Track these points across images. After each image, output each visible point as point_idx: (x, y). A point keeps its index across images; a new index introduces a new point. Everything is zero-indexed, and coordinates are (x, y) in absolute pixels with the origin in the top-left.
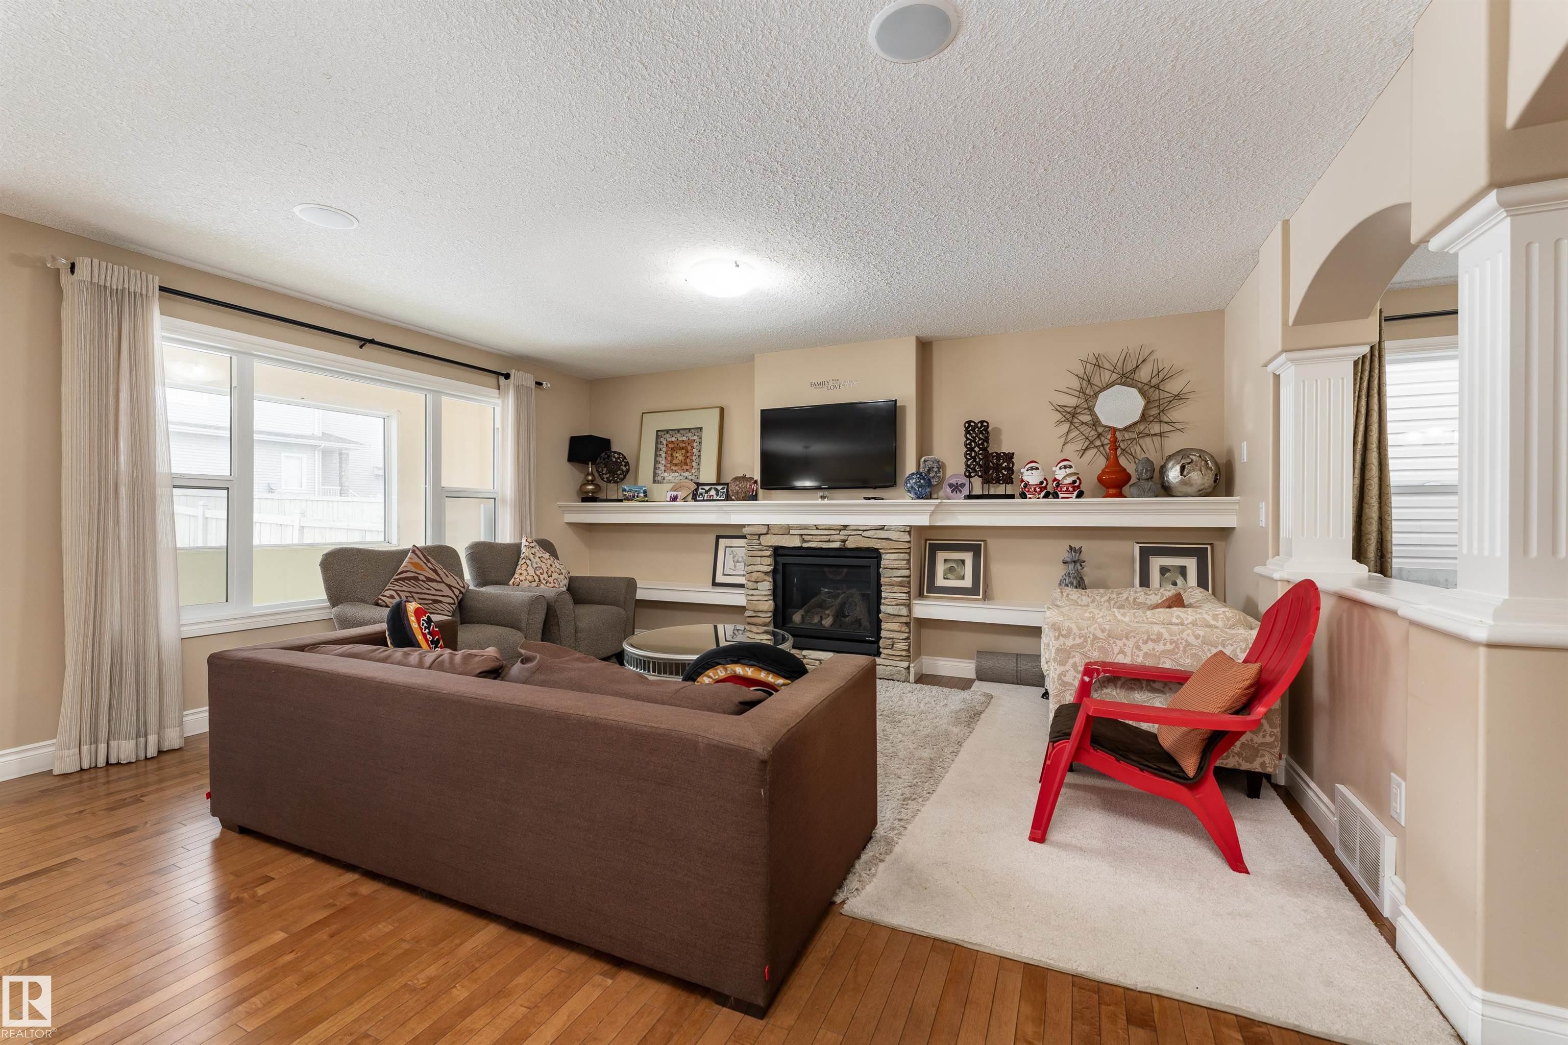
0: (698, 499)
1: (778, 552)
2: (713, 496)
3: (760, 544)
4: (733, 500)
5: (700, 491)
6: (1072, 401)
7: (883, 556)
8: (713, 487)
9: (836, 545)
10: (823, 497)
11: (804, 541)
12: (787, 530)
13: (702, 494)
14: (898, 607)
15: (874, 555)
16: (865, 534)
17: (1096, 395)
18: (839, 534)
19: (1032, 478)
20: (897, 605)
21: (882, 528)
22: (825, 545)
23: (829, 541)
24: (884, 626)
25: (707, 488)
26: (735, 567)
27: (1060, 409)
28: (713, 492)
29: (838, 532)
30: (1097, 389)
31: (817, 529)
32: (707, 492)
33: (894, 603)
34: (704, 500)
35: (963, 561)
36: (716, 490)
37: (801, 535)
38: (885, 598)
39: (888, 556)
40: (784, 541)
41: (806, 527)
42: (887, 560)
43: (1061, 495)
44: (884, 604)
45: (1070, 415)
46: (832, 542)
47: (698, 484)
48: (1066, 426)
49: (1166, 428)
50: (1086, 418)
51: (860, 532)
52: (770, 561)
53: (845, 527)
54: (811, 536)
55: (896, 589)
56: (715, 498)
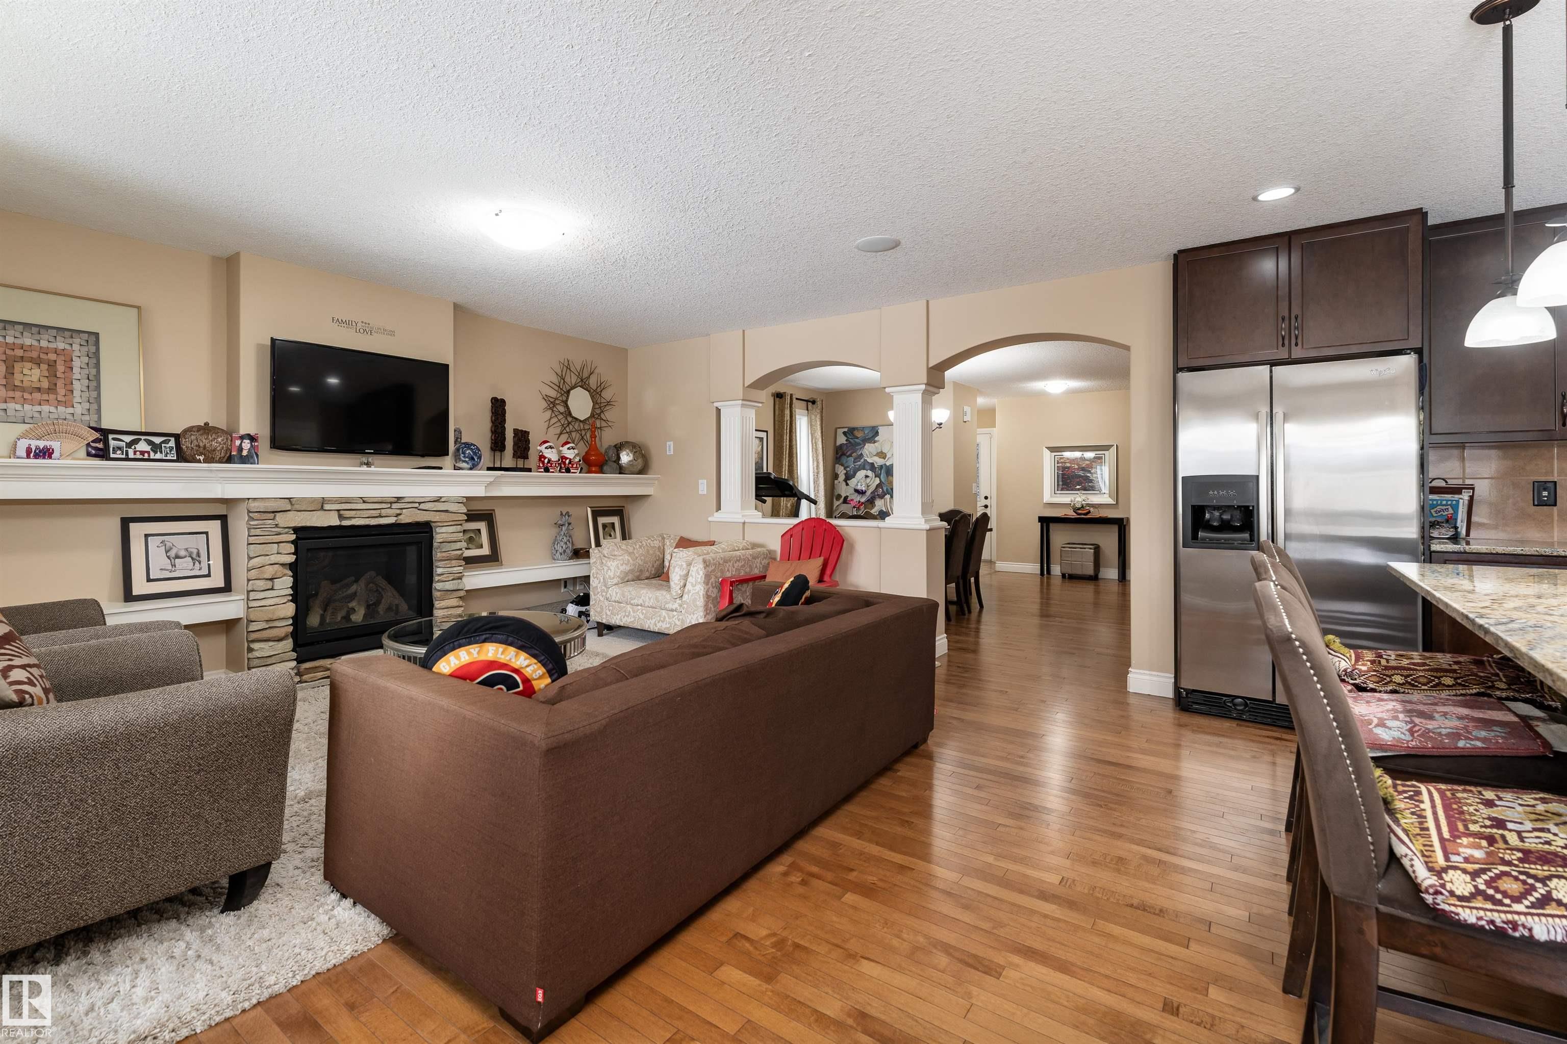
0: (112, 456)
1: (303, 534)
2: (148, 453)
3: (277, 526)
4: (199, 461)
5: (112, 443)
6: (553, 394)
7: (438, 530)
8: (143, 438)
9: (391, 520)
10: (368, 464)
11: (341, 517)
12: (321, 504)
13: (120, 448)
14: (454, 581)
15: (424, 530)
16: (422, 506)
17: (568, 392)
18: (390, 508)
19: (551, 455)
20: (453, 580)
21: (438, 500)
22: (373, 522)
23: (380, 516)
24: (437, 604)
25: (128, 438)
26: (174, 565)
27: (546, 398)
28: (142, 446)
29: (389, 506)
30: (568, 388)
31: (364, 502)
32: (129, 445)
33: (451, 578)
34: (127, 459)
35: (479, 530)
36: (150, 443)
37: (338, 510)
38: (439, 575)
39: (444, 530)
40: (314, 519)
41: (347, 501)
42: (441, 534)
43: (572, 471)
44: (439, 581)
45: (552, 404)
46: (382, 517)
47: (105, 433)
48: (549, 413)
49: (604, 424)
50: (561, 409)
51: (417, 505)
52: (292, 548)
53: (399, 499)
54: (354, 512)
55: (454, 562)
56: (152, 456)
